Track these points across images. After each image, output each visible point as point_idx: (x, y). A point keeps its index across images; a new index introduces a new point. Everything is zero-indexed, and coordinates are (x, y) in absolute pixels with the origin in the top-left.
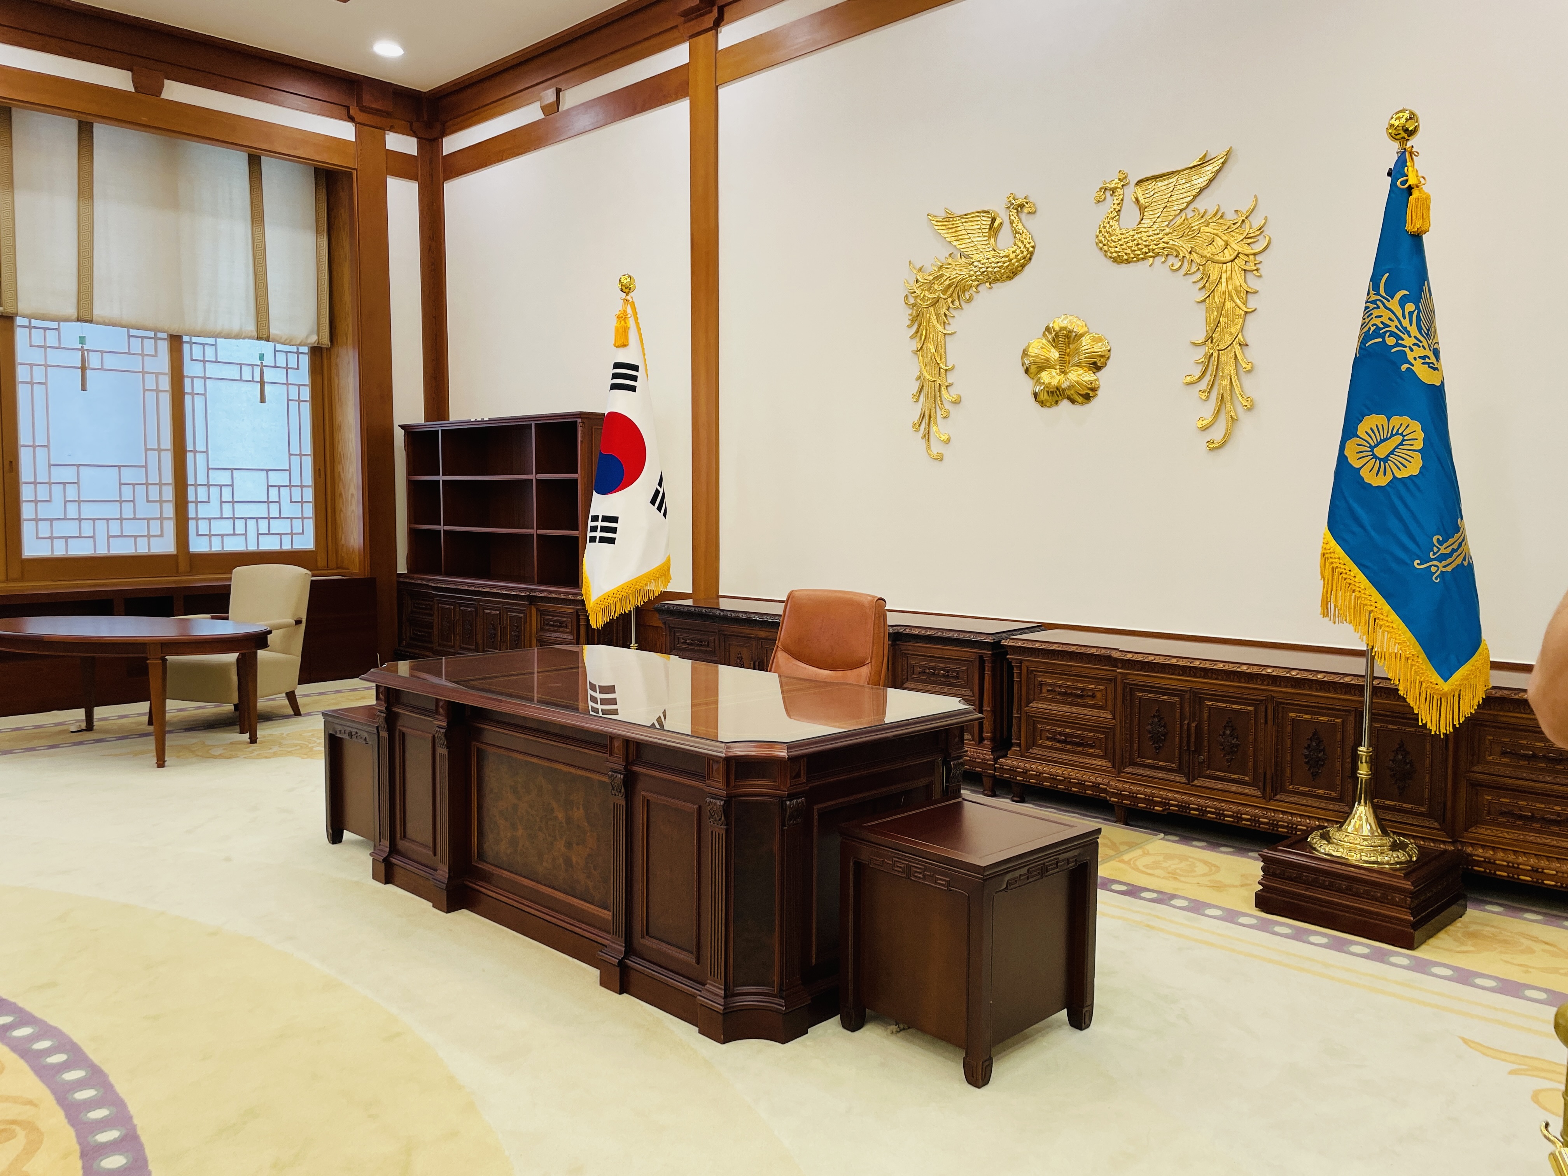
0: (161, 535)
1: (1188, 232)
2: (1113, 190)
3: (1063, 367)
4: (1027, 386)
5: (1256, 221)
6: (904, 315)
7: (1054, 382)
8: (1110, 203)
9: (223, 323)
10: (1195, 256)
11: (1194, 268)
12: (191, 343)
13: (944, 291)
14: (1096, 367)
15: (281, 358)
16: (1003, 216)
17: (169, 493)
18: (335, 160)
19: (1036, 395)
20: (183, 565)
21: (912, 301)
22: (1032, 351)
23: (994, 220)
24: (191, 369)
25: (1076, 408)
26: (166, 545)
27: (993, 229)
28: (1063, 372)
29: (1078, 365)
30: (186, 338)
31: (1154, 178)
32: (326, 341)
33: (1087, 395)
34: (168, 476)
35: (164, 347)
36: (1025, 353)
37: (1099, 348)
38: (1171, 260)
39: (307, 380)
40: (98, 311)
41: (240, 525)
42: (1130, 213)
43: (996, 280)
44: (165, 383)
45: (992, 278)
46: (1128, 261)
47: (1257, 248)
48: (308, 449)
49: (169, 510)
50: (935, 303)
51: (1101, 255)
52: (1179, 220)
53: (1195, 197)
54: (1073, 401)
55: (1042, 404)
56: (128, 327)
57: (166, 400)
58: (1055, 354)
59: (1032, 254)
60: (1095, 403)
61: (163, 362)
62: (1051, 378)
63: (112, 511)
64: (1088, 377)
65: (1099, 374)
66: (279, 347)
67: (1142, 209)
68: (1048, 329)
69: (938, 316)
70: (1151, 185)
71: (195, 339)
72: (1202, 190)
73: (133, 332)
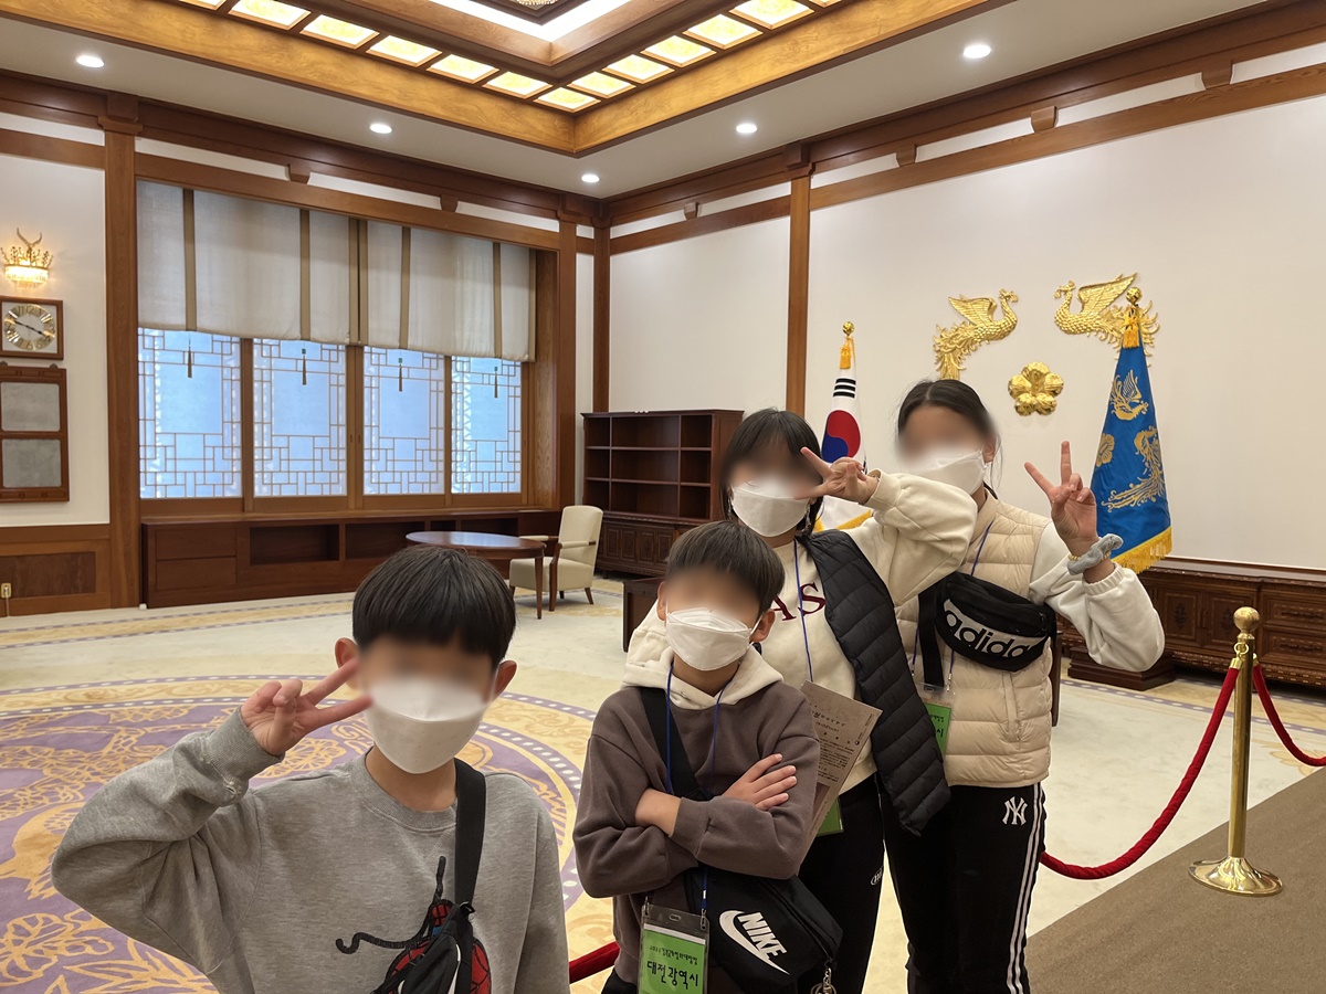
0: (437, 482)
1: (1111, 318)
2: (1066, 292)
3: (1034, 392)
4: (1012, 402)
5: (1152, 316)
6: (933, 357)
7: (1028, 401)
8: (1064, 300)
9: (476, 348)
10: (1115, 333)
11: (1114, 339)
12: (456, 361)
13: (960, 344)
14: (1054, 393)
15: (505, 368)
16: (997, 302)
17: (442, 456)
18: (547, 245)
19: (1017, 408)
20: (448, 502)
21: (938, 348)
22: (1015, 383)
23: (991, 304)
24: (456, 377)
25: (1042, 417)
26: (438, 489)
27: (991, 309)
28: (1034, 395)
29: (1043, 392)
30: (453, 358)
31: (1091, 287)
32: (533, 358)
33: (1048, 410)
34: (442, 445)
35: (442, 363)
36: (1010, 383)
37: (1056, 383)
38: (1100, 334)
39: (519, 383)
40: (410, 342)
41: (479, 475)
42: (1076, 305)
43: (992, 339)
44: (442, 386)
45: (990, 338)
46: (1074, 333)
47: (1152, 331)
48: (518, 427)
49: (441, 466)
50: (955, 349)
51: (1058, 328)
52: (1105, 312)
53: (1115, 299)
54: (1040, 413)
55: (1021, 413)
56: (423, 352)
57: (442, 396)
58: (1028, 385)
59: (1015, 325)
60: (1053, 414)
61: (440, 374)
62: (1026, 398)
63: (411, 466)
64: (1050, 399)
65: (1056, 398)
66: (505, 362)
67: (1083, 303)
68: (1025, 369)
69: (955, 359)
70: (1089, 291)
71: (458, 358)
72: (1119, 295)
73: (425, 355)
